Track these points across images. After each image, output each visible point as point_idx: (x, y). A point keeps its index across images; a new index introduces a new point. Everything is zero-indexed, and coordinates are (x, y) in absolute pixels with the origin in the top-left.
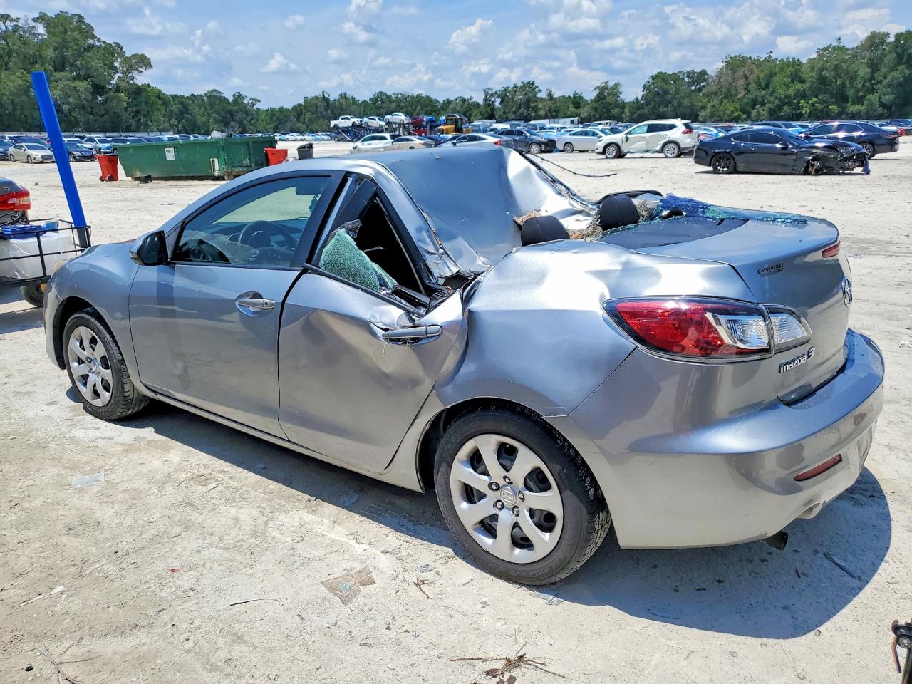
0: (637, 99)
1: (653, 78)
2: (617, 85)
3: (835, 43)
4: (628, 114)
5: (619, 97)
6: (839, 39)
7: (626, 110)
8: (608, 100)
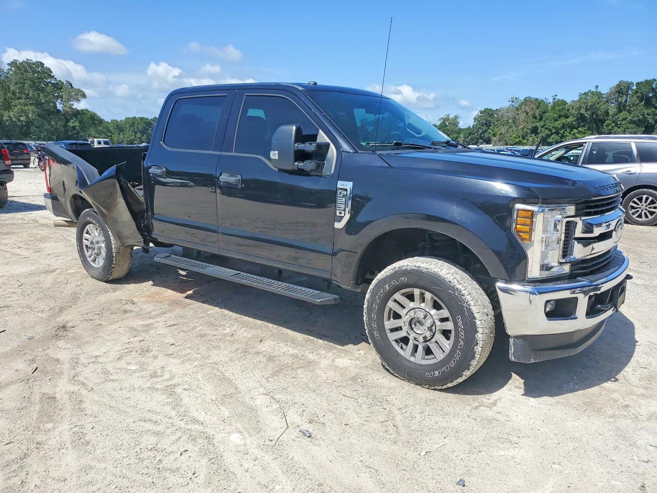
0: (469, 127)
1: (481, 112)
2: (456, 117)
3: (594, 89)
4: (463, 138)
5: (457, 126)
6: (597, 87)
7: (462, 135)
8: (448, 128)
